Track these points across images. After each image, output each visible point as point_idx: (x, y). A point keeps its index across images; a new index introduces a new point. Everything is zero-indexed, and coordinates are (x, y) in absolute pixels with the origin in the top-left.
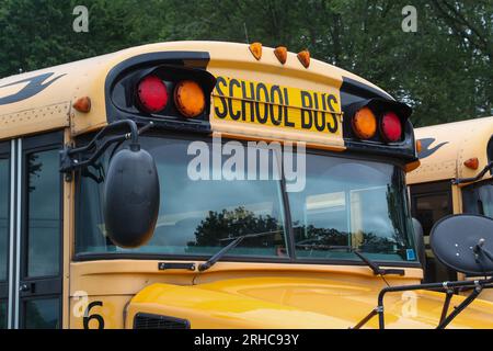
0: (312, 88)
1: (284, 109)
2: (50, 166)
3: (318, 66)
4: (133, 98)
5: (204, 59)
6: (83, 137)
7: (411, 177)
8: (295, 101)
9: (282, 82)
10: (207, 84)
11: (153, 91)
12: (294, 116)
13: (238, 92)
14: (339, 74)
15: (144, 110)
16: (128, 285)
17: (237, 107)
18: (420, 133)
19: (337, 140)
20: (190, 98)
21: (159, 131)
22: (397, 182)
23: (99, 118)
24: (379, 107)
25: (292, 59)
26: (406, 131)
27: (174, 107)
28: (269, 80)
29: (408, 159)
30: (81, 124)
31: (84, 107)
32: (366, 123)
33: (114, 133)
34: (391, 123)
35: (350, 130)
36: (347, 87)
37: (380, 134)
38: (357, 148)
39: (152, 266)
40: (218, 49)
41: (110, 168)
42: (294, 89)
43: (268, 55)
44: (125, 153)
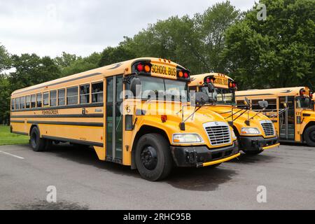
0: (171, 67)
1: (165, 71)
2: (120, 81)
3: (172, 63)
4: (136, 68)
5: (150, 61)
6: (126, 76)
7: (189, 85)
8: (167, 69)
9: (165, 66)
10: (150, 66)
11: (140, 67)
12: (167, 72)
13: (156, 68)
14: (176, 64)
15: (138, 70)
17: (156, 70)
18: (191, 77)
19: (175, 77)
20: (147, 68)
21: (141, 75)
22: (187, 86)
23: (130, 72)
24: (183, 71)
25: (167, 61)
26: (189, 76)
27: (144, 70)
28: (163, 65)
29: (189, 81)
30: (126, 73)
31: (127, 70)
32: (181, 74)
33: (133, 75)
34: (186, 74)
35: (178, 75)
36: (177, 67)
37: (184, 77)
38: (179, 79)
40: (153, 59)
41: (132, 82)
42: (167, 67)
43: (162, 60)
44: (134, 78)
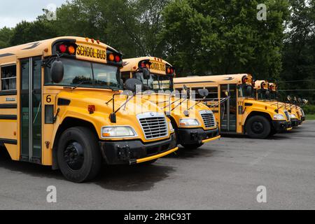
0: (100, 49)
1: (93, 53)
2: (38, 64)
3: (101, 44)
4: (58, 49)
5: (75, 41)
6: (46, 58)
7: (121, 70)
8: (96, 51)
9: (93, 47)
10: (75, 47)
11: (63, 48)
12: (95, 55)
13: (83, 49)
14: (106, 46)
15: (61, 52)
16: (56, 92)
17: (82, 52)
18: (124, 61)
19: (105, 61)
20: (71, 50)
21: (64, 57)
22: (118, 71)
23: (50, 53)
24: (115, 54)
25: (95, 42)
26: (121, 60)
27: (67, 51)
28: (90, 47)
29: (121, 66)
30: (45, 55)
31: (46, 51)
32: (112, 57)
33: (53, 57)
34: (117, 57)
35: (108, 59)
36: (108, 49)
37: (115, 60)
38: (109, 63)
39: (62, 87)
40: (78, 39)
41: (52, 65)
42: (96, 49)
43: (90, 40)
44: (56, 61)
